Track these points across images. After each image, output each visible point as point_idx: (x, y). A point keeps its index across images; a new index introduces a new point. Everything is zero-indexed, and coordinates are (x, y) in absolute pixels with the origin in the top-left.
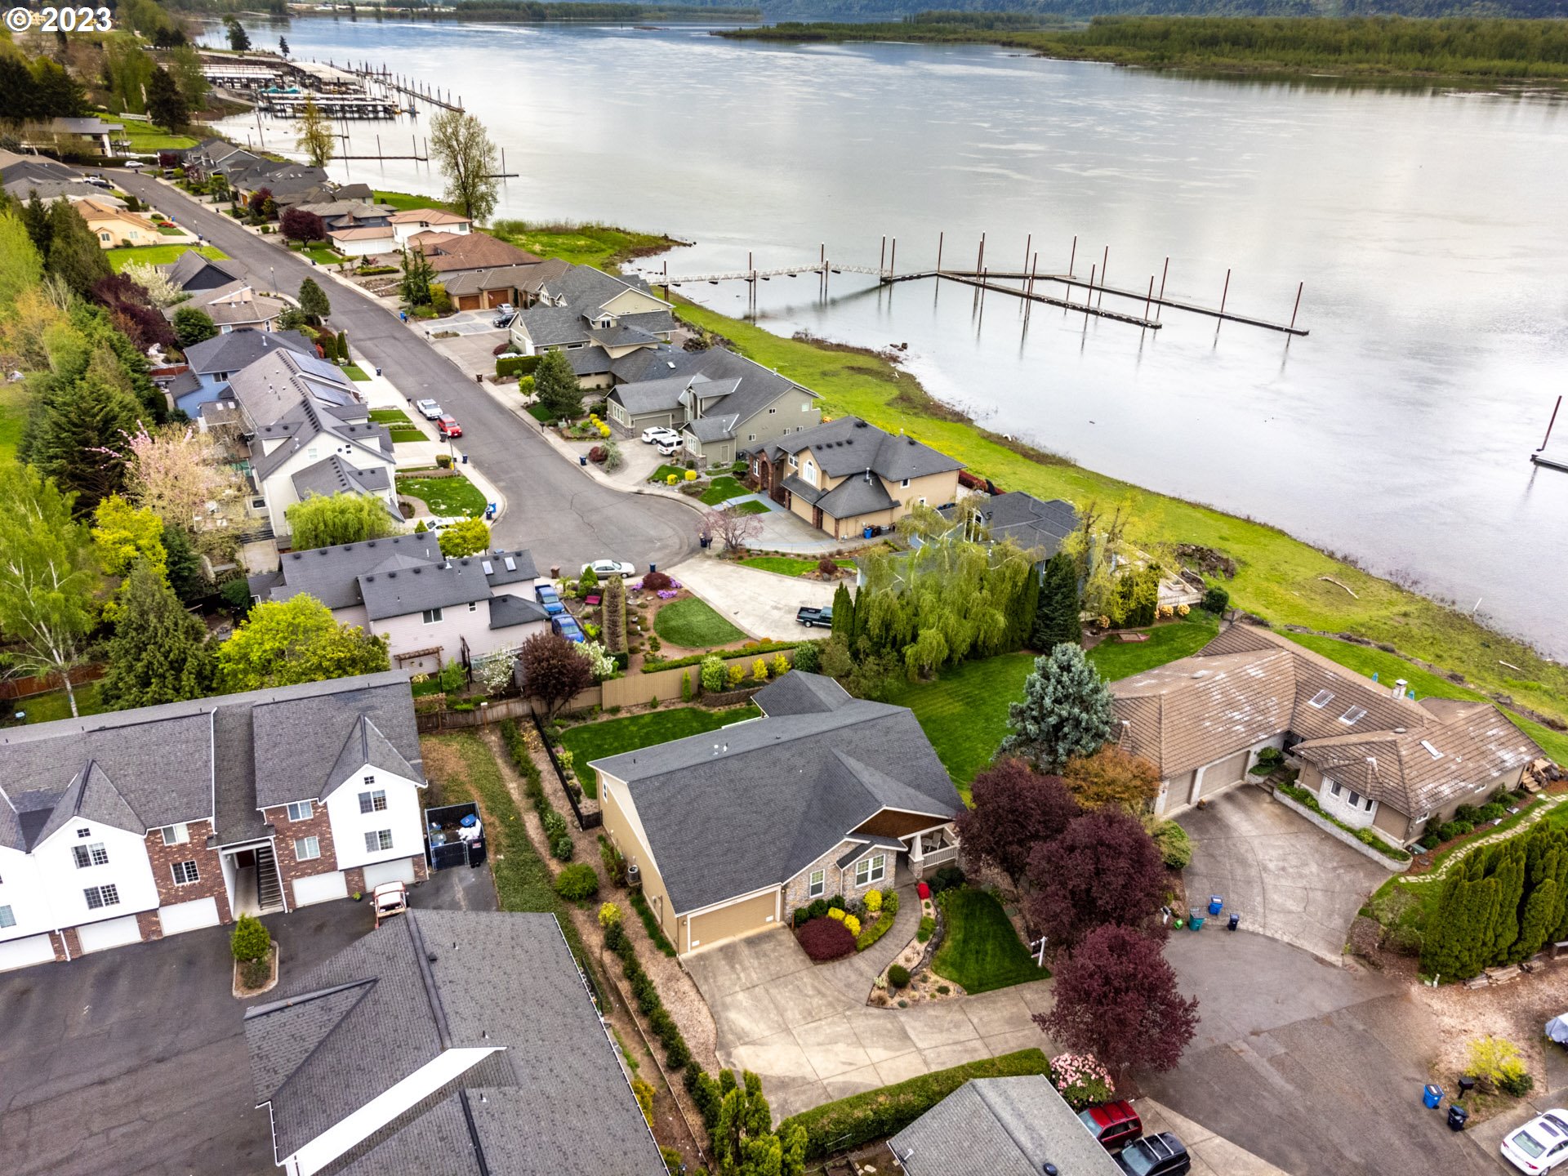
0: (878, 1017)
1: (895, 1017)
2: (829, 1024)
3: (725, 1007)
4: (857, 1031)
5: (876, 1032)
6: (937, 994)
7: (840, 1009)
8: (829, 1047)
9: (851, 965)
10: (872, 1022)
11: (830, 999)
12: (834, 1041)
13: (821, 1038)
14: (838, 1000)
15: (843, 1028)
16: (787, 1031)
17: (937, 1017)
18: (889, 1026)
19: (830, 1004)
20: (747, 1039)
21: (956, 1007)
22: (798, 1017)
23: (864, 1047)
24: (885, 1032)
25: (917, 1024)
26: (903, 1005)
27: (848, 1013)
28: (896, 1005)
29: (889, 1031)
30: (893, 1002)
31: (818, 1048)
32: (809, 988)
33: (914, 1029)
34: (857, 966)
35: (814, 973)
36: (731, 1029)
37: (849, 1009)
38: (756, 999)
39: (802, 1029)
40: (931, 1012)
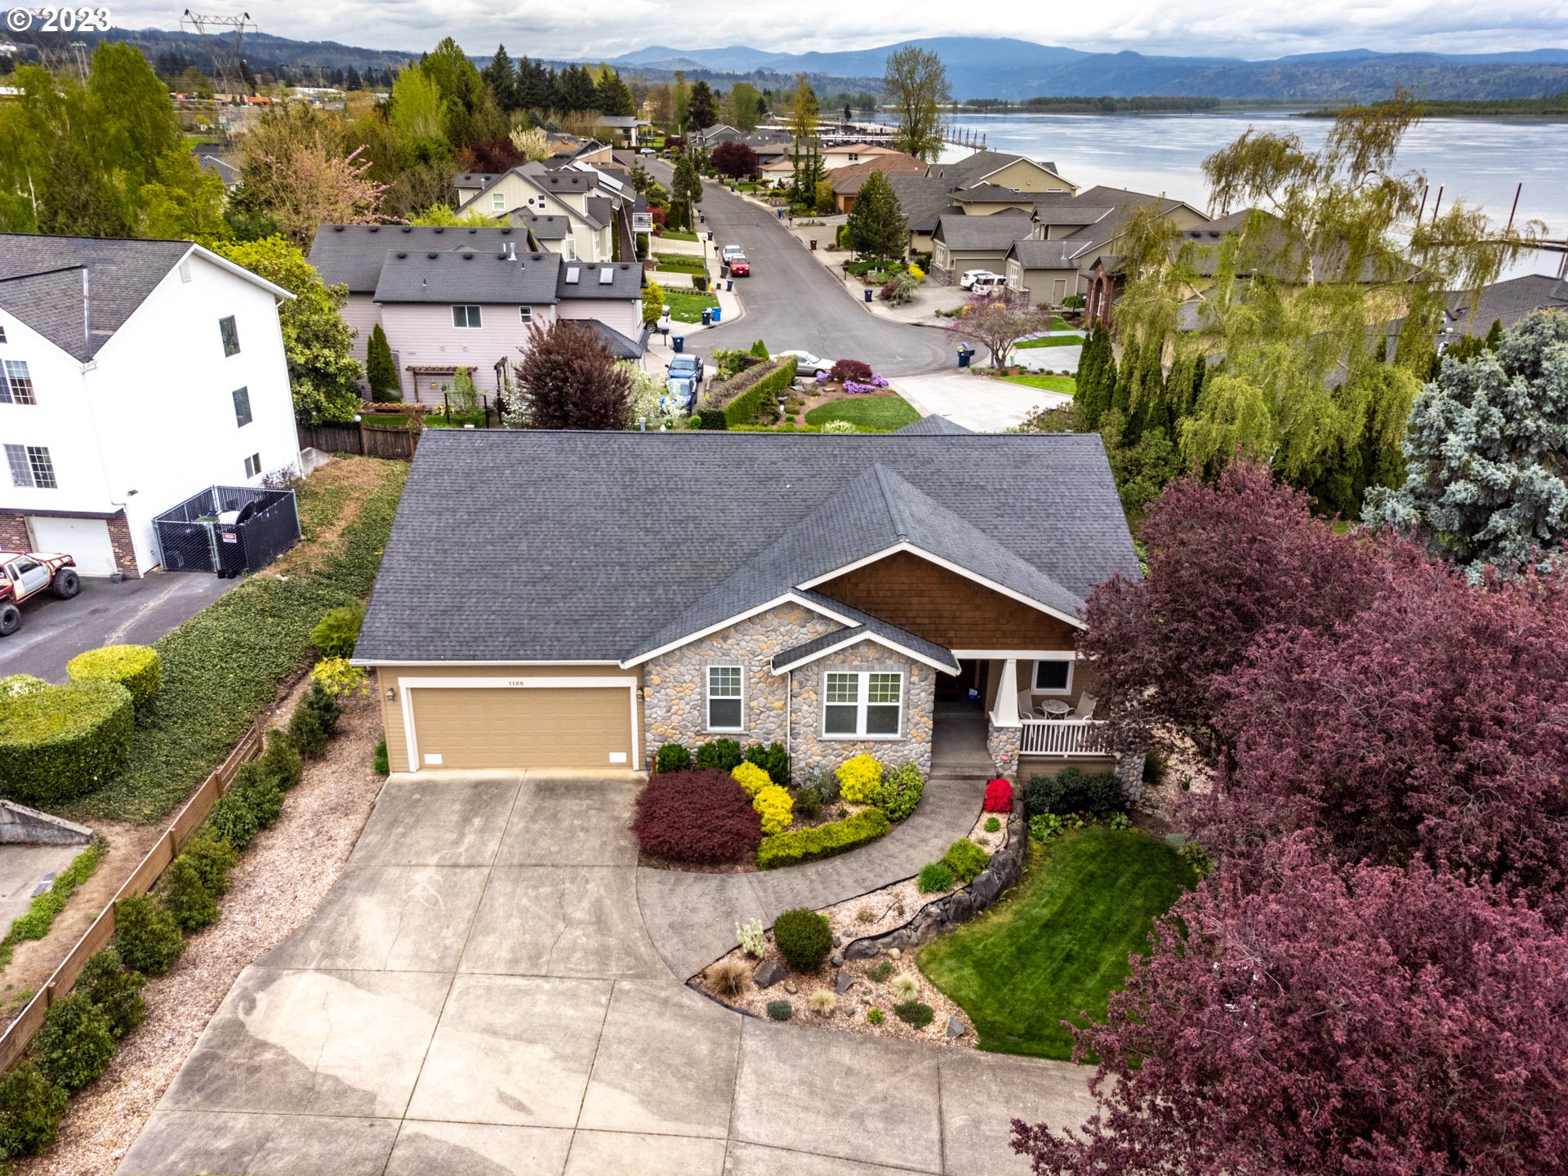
0: (691, 1018)
1: (738, 1033)
2: (555, 994)
3: (372, 884)
4: (610, 1031)
5: (654, 1053)
6: (890, 1018)
7: (614, 970)
8: (505, 1044)
9: (721, 889)
10: (669, 1025)
11: (613, 942)
12: (528, 1036)
13: (510, 1018)
14: (629, 951)
15: (583, 1013)
16: (447, 975)
17: (849, 1072)
18: (703, 1049)
19: (602, 955)
20: (341, 963)
21: (924, 1066)
22: (504, 954)
23: (591, 1074)
24: (677, 1061)
25: (782, 1073)
26: (779, 1013)
27: (626, 985)
28: (760, 1008)
29: (691, 1062)
30: (758, 999)
31: (476, 1038)
32: (586, 904)
33: (763, 1078)
34: (733, 893)
35: (624, 878)
36: (332, 931)
37: (640, 976)
38: (449, 891)
39: (485, 981)
40: (843, 1055)
